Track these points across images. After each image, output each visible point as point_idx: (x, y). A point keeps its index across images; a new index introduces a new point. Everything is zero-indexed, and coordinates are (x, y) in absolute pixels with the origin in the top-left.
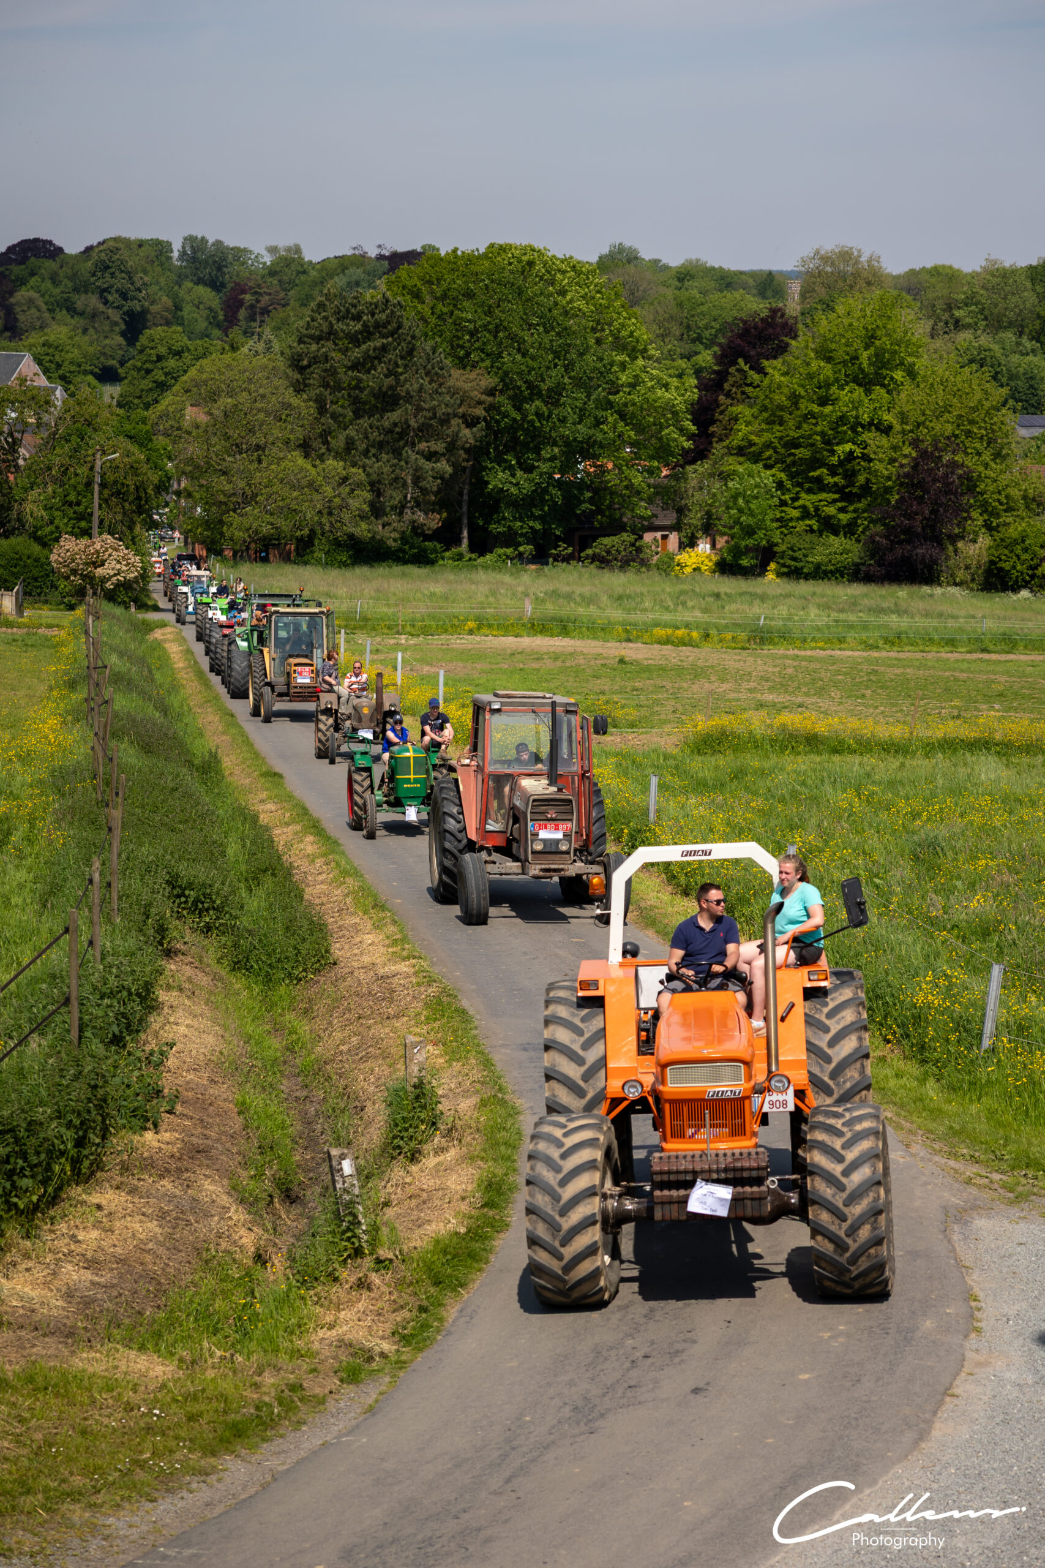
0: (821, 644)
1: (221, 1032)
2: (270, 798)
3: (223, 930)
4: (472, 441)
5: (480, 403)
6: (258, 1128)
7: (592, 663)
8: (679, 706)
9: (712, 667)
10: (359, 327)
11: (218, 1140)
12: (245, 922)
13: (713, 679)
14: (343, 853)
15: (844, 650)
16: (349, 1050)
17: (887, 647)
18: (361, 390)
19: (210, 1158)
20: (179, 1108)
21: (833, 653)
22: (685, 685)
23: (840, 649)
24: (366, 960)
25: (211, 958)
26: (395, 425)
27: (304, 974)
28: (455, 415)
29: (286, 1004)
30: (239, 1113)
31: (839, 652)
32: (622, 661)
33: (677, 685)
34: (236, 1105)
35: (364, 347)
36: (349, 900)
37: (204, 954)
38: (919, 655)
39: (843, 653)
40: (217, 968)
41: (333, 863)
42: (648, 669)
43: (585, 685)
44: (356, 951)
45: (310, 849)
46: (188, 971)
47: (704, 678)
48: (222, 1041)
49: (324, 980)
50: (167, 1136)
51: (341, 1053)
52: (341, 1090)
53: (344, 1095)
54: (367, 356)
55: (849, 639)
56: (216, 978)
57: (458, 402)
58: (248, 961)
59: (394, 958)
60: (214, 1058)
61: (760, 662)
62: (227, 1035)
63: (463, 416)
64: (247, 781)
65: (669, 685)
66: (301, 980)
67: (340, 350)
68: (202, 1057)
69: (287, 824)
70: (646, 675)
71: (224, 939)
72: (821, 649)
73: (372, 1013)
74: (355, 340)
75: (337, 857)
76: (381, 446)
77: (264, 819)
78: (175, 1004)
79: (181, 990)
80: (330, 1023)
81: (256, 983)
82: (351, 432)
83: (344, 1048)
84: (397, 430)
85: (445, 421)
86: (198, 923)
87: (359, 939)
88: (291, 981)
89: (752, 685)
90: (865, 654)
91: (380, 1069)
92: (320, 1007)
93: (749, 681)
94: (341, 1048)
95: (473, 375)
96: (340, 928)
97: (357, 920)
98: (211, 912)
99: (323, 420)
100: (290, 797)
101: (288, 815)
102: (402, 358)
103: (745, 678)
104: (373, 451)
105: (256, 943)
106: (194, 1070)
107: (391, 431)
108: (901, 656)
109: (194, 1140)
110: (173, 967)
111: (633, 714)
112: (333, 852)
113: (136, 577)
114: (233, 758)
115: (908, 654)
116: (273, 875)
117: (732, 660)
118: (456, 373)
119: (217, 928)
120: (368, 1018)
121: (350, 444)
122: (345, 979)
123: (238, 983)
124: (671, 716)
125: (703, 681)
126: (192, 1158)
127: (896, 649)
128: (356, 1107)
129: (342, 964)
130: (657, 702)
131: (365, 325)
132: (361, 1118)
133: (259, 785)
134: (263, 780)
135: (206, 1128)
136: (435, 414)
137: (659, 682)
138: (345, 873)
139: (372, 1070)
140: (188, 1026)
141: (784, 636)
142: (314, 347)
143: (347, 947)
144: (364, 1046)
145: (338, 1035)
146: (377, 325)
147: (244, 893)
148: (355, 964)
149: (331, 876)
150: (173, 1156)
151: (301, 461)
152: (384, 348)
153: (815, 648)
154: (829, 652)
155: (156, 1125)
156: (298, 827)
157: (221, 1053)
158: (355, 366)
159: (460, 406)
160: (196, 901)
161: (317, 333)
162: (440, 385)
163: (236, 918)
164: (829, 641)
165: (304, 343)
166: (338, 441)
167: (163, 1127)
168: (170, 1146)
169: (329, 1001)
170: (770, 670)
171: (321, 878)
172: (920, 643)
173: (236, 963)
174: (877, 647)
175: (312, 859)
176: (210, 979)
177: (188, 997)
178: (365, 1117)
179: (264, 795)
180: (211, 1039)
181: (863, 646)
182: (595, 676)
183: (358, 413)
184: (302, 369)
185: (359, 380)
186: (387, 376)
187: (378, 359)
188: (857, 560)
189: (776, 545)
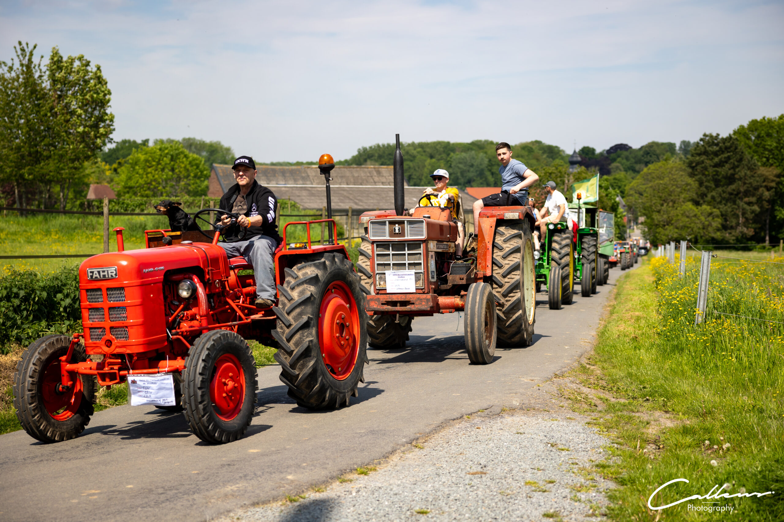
4: (769, 197)
5: (773, 181)
10: (718, 148)
18: (718, 176)
26: (734, 190)
28: (761, 187)
35: (720, 157)
54: (721, 160)
57: (763, 180)
63: (765, 187)
67: (709, 159)
74: (716, 154)
82: (714, 193)
84: (735, 193)
85: (756, 189)
95: (770, 169)
99: (701, 189)
102: (738, 162)
104: (724, 202)
107: (731, 194)
118: (762, 168)
121: (713, 199)
131: (721, 148)
142: (698, 158)
146: (726, 148)
151: (691, 206)
152: (729, 158)
158: (716, 165)
159: (764, 182)
161: (700, 152)
162: (755, 173)
165: (694, 156)
166: (708, 197)
183: (717, 186)
184: (693, 168)
185: (717, 172)
186: (730, 169)
187: (726, 162)
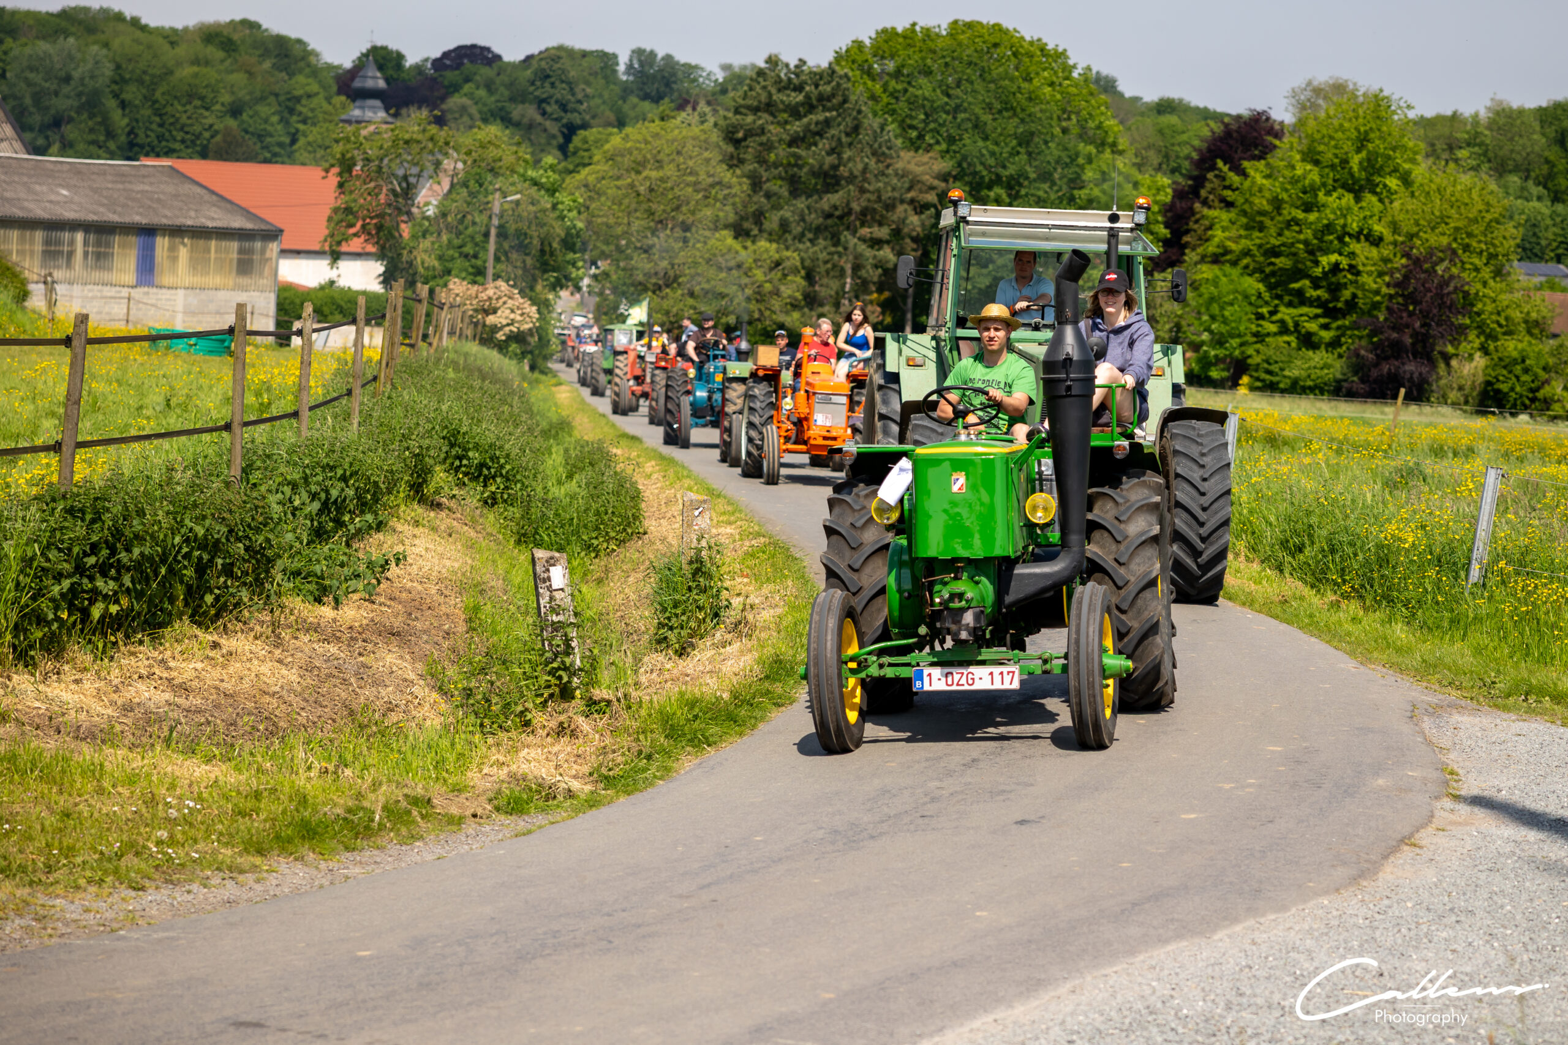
4: (919, 229)
5: (932, 188)
10: (800, 98)
18: (800, 167)
26: (835, 207)
28: (902, 201)
35: (805, 120)
54: (807, 129)
57: (907, 185)
63: (912, 201)
67: (778, 123)
74: (795, 112)
76: (818, 231)
82: (786, 213)
84: (837, 213)
85: (890, 207)
95: (925, 158)
99: (755, 199)
102: (848, 135)
104: (810, 235)
107: (829, 216)
113: (531, 329)
118: (906, 155)
121: (784, 225)
131: (808, 97)
136: (879, 197)
142: (750, 119)
146: (821, 98)
151: (730, 241)
152: (827, 123)
158: (794, 141)
159: (910, 189)
161: (755, 104)
162: (888, 167)
165: (740, 113)
166: (772, 221)
183: (795, 193)
184: (737, 143)
185: (798, 157)
186: (829, 154)
187: (820, 134)
188: (1339, 376)
189: (1250, 357)
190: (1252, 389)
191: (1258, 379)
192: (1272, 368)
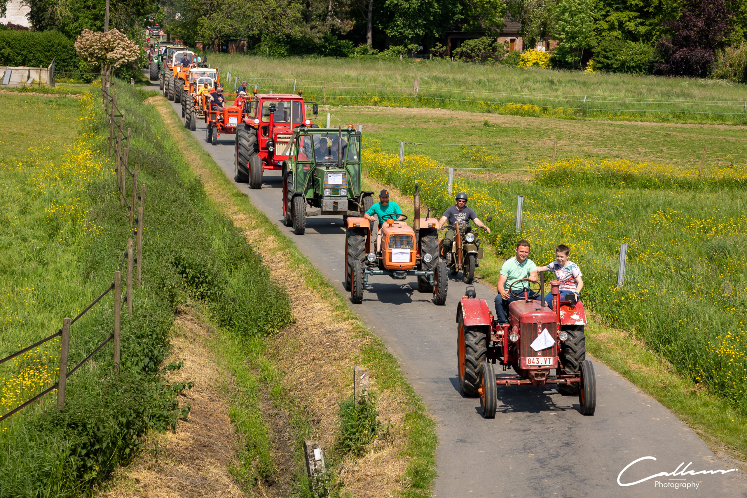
0: (628, 117)
1: (216, 367)
2: (240, 211)
3: (215, 298)
6: (245, 432)
7: (465, 125)
8: (529, 155)
9: (552, 130)
11: (218, 439)
12: (229, 292)
13: (552, 137)
14: (296, 248)
15: (644, 121)
16: (307, 382)
17: (675, 120)
19: (213, 451)
20: (189, 416)
21: (636, 123)
22: (533, 141)
23: (641, 121)
24: (317, 320)
25: (205, 316)
27: (272, 329)
29: (259, 349)
30: (232, 422)
31: (640, 123)
32: (486, 124)
33: (527, 141)
34: (229, 416)
36: (302, 280)
37: (200, 314)
38: (698, 126)
39: (643, 123)
40: (210, 324)
41: (289, 255)
42: (505, 130)
43: (460, 140)
44: (309, 314)
45: (272, 245)
46: (190, 325)
47: (546, 136)
48: (216, 372)
49: (288, 332)
50: (182, 435)
51: (301, 384)
52: (302, 409)
53: (305, 412)
55: (647, 114)
56: (209, 330)
58: (231, 319)
59: (337, 319)
60: (211, 384)
61: (585, 127)
62: (220, 369)
64: (223, 199)
65: (521, 141)
66: (269, 334)
68: (203, 383)
69: (254, 228)
70: (504, 134)
71: (213, 304)
72: (627, 120)
73: (323, 356)
75: (292, 250)
77: (237, 224)
78: (182, 346)
79: (186, 337)
80: (292, 363)
81: (237, 335)
83: (304, 380)
86: (195, 293)
87: (311, 306)
88: (263, 335)
89: (581, 142)
90: (659, 125)
91: (331, 394)
92: (284, 352)
93: (578, 139)
94: (301, 380)
96: (297, 298)
97: (309, 293)
98: (204, 285)
100: (255, 210)
101: (254, 222)
103: (576, 137)
105: (237, 307)
106: (198, 391)
108: (685, 126)
109: (202, 439)
110: (179, 322)
111: (497, 160)
112: (289, 247)
113: (136, 60)
114: (211, 184)
115: (690, 125)
116: (247, 261)
117: (565, 126)
119: (209, 297)
120: (320, 359)
122: (302, 333)
123: (225, 335)
124: (524, 162)
125: (545, 139)
126: (201, 450)
127: (681, 121)
128: (314, 421)
129: (299, 323)
130: (513, 152)
132: (318, 428)
133: (232, 202)
134: (234, 199)
135: (209, 430)
137: (514, 139)
138: (298, 261)
139: (325, 395)
140: (192, 361)
141: (602, 111)
143: (302, 311)
144: (318, 379)
145: (298, 372)
147: (227, 273)
148: (309, 323)
149: (288, 263)
150: (187, 448)
153: (623, 120)
154: (633, 123)
155: (174, 428)
156: (262, 231)
157: (217, 381)
160: (193, 278)
163: (222, 289)
164: (633, 115)
167: (178, 430)
168: (185, 442)
169: (291, 348)
170: (593, 132)
171: (280, 265)
172: (698, 117)
173: (223, 321)
174: (668, 120)
175: (273, 252)
176: (205, 331)
177: (191, 343)
178: (322, 427)
179: (236, 209)
180: (208, 371)
181: (657, 119)
182: (467, 134)
188: (652, 59)
189: (594, 47)
190: (595, 69)
191: (599, 62)
192: (608, 54)
